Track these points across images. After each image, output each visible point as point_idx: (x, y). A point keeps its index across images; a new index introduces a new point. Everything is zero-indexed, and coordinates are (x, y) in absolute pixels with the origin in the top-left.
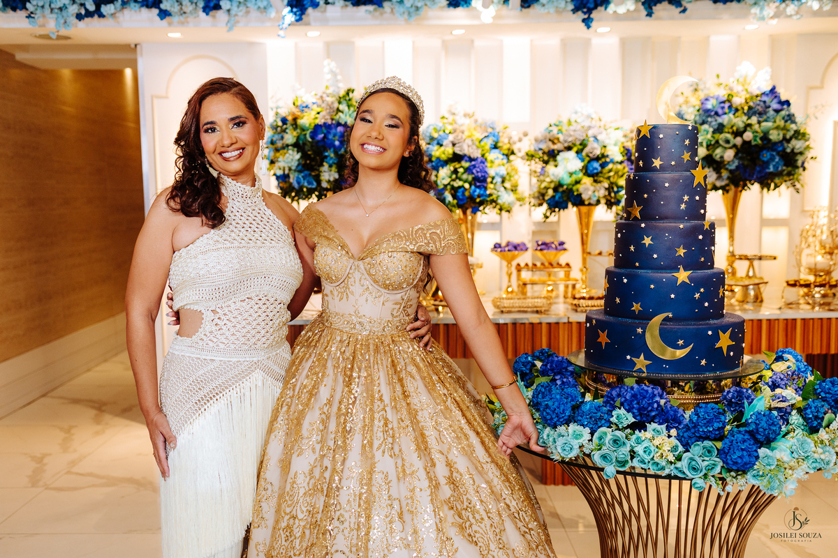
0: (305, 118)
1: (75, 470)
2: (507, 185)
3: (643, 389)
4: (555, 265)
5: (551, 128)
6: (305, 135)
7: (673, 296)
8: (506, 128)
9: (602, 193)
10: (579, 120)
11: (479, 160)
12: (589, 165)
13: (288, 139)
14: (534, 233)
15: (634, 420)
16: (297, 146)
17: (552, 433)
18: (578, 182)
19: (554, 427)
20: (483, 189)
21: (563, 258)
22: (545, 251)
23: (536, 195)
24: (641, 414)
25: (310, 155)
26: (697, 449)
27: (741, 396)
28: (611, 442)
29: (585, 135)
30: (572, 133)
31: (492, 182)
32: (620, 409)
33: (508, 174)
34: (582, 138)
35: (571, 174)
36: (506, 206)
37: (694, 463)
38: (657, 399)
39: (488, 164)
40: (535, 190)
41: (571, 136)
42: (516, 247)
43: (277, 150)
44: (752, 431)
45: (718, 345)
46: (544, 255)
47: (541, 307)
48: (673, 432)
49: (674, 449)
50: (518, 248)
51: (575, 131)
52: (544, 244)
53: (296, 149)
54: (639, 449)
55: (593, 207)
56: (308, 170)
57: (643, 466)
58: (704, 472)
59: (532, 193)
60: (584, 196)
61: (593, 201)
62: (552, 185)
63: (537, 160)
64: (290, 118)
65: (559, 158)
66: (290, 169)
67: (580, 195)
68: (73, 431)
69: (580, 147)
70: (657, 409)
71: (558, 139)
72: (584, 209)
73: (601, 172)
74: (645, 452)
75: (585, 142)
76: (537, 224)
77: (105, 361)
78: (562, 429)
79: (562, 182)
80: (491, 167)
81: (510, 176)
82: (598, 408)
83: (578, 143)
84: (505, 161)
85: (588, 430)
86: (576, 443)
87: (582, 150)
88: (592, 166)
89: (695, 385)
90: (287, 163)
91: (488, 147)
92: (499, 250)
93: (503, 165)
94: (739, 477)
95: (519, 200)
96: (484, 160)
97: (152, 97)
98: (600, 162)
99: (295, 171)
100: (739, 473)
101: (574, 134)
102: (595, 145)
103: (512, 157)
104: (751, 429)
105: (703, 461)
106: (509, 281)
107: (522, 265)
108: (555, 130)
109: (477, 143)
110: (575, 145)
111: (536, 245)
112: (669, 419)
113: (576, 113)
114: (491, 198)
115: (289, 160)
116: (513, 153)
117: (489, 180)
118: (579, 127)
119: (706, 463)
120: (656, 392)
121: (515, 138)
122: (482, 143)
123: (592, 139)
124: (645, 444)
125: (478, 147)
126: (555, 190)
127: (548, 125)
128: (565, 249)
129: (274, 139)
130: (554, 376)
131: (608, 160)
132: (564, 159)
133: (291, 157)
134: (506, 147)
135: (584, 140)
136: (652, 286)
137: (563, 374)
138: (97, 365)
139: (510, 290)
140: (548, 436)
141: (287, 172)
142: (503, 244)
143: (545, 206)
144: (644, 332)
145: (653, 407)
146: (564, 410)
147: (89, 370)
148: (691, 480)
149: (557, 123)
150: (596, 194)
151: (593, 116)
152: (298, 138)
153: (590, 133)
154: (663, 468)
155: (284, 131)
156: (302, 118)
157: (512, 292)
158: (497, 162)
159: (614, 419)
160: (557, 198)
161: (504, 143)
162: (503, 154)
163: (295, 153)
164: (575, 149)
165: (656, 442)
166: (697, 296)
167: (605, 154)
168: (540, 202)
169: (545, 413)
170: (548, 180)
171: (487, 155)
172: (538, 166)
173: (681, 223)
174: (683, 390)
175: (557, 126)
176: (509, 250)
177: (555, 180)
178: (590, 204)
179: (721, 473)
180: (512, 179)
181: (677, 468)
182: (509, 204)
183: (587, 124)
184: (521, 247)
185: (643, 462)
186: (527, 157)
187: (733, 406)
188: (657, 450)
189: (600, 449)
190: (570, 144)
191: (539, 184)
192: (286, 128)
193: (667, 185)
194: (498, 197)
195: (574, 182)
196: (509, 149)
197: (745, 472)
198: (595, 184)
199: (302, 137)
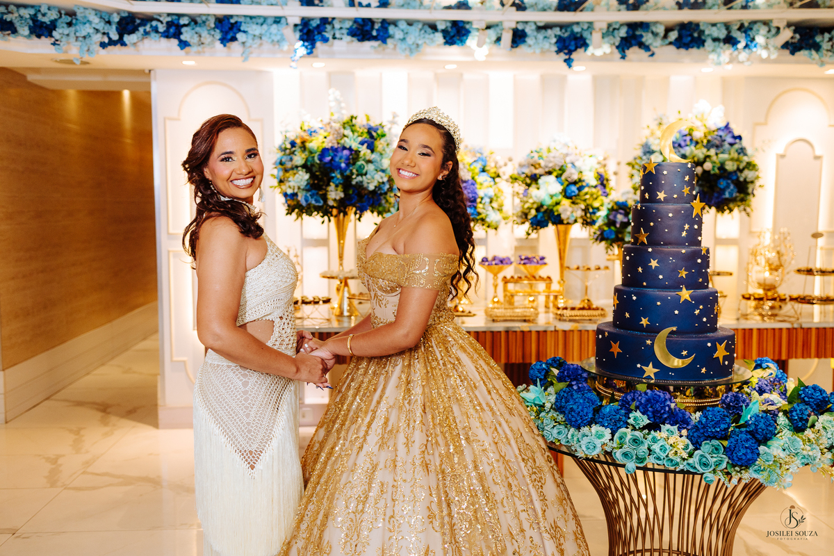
0: (314, 142)
1: (90, 470)
2: (495, 205)
3: (656, 394)
4: (537, 277)
5: (532, 155)
6: (313, 157)
7: (676, 312)
8: (492, 153)
9: (579, 213)
10: (558, 148)
11: (470, 182)
12: (568, 188)
13: (297, 161)
14: (517, 248)
15: (649, 422)
16: (306, 167)
17: (576, 433)
18: (558, 204)
19: (578, 428)
20: (473, 209)
21: (543, 272)
22: (528, 265)
23: (520, 214)
24: (654, 417)
25: (317, 176)
26: (706, 447)
27: (738, 401)
28: (631, 441)
29: (563, 162)
30: (552, 159)
31: (481, 203)
32: (636, 412)
33: (495, 195)
34: (561, 164)
35: (552, 196)
36: (494, 224)
37: (704, 459)
38: (668, 403)
39: (478, 186)
40: (519, 209)
41: (551, 162)
42: (502, 261)
43: (286, 171)
44: (752, 431)
45: (715, 356)
46: (526, 269)
47: (529, 316)
48: (684, 432)
49: (686, 447)
50: (504, 262)
51: (554, 157)
52: (527, 258)
53: (304, 170)
54: (656, 447)
55: (569, 226)
56: (315, 189)
57: (659, 462)
58: (713, 467)
59: (515, 212)
60: (563, 216)
61: (571, 220)
62: (535, 206)
63: (520, 183)
64: (298, 141)
65: (540, 181)
66: (299, 188)
67: (559, 215)
68: (82, 432)
69: (560, 172)
70: (668, 411)
71: (539, 164)
72: (561, 227)
73: (578, 195)
74: (661, 449)
75: (564, 168)
76: (520, 240)
77: (103, 364)
78: (585, 430)
79: (543, 203)
80: (480, 188)
81: (497, 197)
82: (617, 412)
83: (557, 168)
84: (492, 183)
85: (609, 431)
86: (598, 443)
87: (561, 175)
88: (570, 190)
89: (695, 391)
90: (297, 182)
91: (477, 170)
92: (487, 263)
93: (491, 187)
94: (743, 472)
95: (504, 219)
96: (474, 182)
97: (165, 119)
98: (578, 186)
99: (303, 190)
100: (743, 468)
101: (553, 160)
102: (573, 171)
103: (497, 180)
104: (751, 429)
105: (712, 457)
106: (495, 292)
107: (509, 277)
108: (536, 155)
109: (468, 167)
110: (555, 170)
111: (519, 259)
112: (679, 419)
113: (555, 141)
114: (481, 217)
115: (299, 180)
116: (498, 176)
117: (479, 200)
118: (557, 154)
119: (715, 460)
120: (667, 397)
121: (501, 163)
122: (472, 167)
123: (570, 165)
124: (661, 443)
125: (469, 171)
126: (538, 210)
127: (529, 152)
128: (545, 264)
129: (283, 160)
130: (570, 382)
131: (584, 184)
132: (545, 182)
133: (300, 177)
134: (493, 170)
135: (562, 166)
136: (659, 303)
137: (579, 380)
138: (95, 369)
139: (496, 300)
140: (573, 436)
141: (296, 191)
142: (490, 259)
143: (527, 225)
144: (653, 344)
145: (665, 410)
146: (587, 413)
147: (88, 374)
148: (702, 474)
149: (538, 150)
150: (574, 214)
151: (570, 144)
152: (307, 160)
153: (568, 159)
154: (677, 464)
155: (293, 153)
156: (311, 142)
157: (498, 302)
158: (486, 184)
159: (631, 421)
160: (539, 217)
161: (491, 166)
162: (491, 177)
163: (305, 174)
164: (555, 174)
165: (671, 441)
166: (697, 312)
167: (582, 179)
168: (523, 221)
169: (570, 416)
170: (531, 201)
171: (476, 178)
172: (520, 188)
173: (684, 248)
174: (685, 395)
175: (538, 152)
176: (496, 264)
177: (537, 201)
178: (568, 223)
179: (726, 468)
180: (499, 199)
181: (689, 464)
182: (497, 222)
183: (565, 151)
184: (507, 261)
185: (658, 458)
186: (511, 180)
187: (732, 408)
188: (671, 448)
189: (621, 448)
190: (551, 170)
191: (522, 204)
192: (295, 151)
193: (670, 215)
194: (487, 215)
195: (554, 204)
196: (495, 173)
197: (747, 467)
198: (573, 205)
199: (310, 159)
